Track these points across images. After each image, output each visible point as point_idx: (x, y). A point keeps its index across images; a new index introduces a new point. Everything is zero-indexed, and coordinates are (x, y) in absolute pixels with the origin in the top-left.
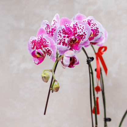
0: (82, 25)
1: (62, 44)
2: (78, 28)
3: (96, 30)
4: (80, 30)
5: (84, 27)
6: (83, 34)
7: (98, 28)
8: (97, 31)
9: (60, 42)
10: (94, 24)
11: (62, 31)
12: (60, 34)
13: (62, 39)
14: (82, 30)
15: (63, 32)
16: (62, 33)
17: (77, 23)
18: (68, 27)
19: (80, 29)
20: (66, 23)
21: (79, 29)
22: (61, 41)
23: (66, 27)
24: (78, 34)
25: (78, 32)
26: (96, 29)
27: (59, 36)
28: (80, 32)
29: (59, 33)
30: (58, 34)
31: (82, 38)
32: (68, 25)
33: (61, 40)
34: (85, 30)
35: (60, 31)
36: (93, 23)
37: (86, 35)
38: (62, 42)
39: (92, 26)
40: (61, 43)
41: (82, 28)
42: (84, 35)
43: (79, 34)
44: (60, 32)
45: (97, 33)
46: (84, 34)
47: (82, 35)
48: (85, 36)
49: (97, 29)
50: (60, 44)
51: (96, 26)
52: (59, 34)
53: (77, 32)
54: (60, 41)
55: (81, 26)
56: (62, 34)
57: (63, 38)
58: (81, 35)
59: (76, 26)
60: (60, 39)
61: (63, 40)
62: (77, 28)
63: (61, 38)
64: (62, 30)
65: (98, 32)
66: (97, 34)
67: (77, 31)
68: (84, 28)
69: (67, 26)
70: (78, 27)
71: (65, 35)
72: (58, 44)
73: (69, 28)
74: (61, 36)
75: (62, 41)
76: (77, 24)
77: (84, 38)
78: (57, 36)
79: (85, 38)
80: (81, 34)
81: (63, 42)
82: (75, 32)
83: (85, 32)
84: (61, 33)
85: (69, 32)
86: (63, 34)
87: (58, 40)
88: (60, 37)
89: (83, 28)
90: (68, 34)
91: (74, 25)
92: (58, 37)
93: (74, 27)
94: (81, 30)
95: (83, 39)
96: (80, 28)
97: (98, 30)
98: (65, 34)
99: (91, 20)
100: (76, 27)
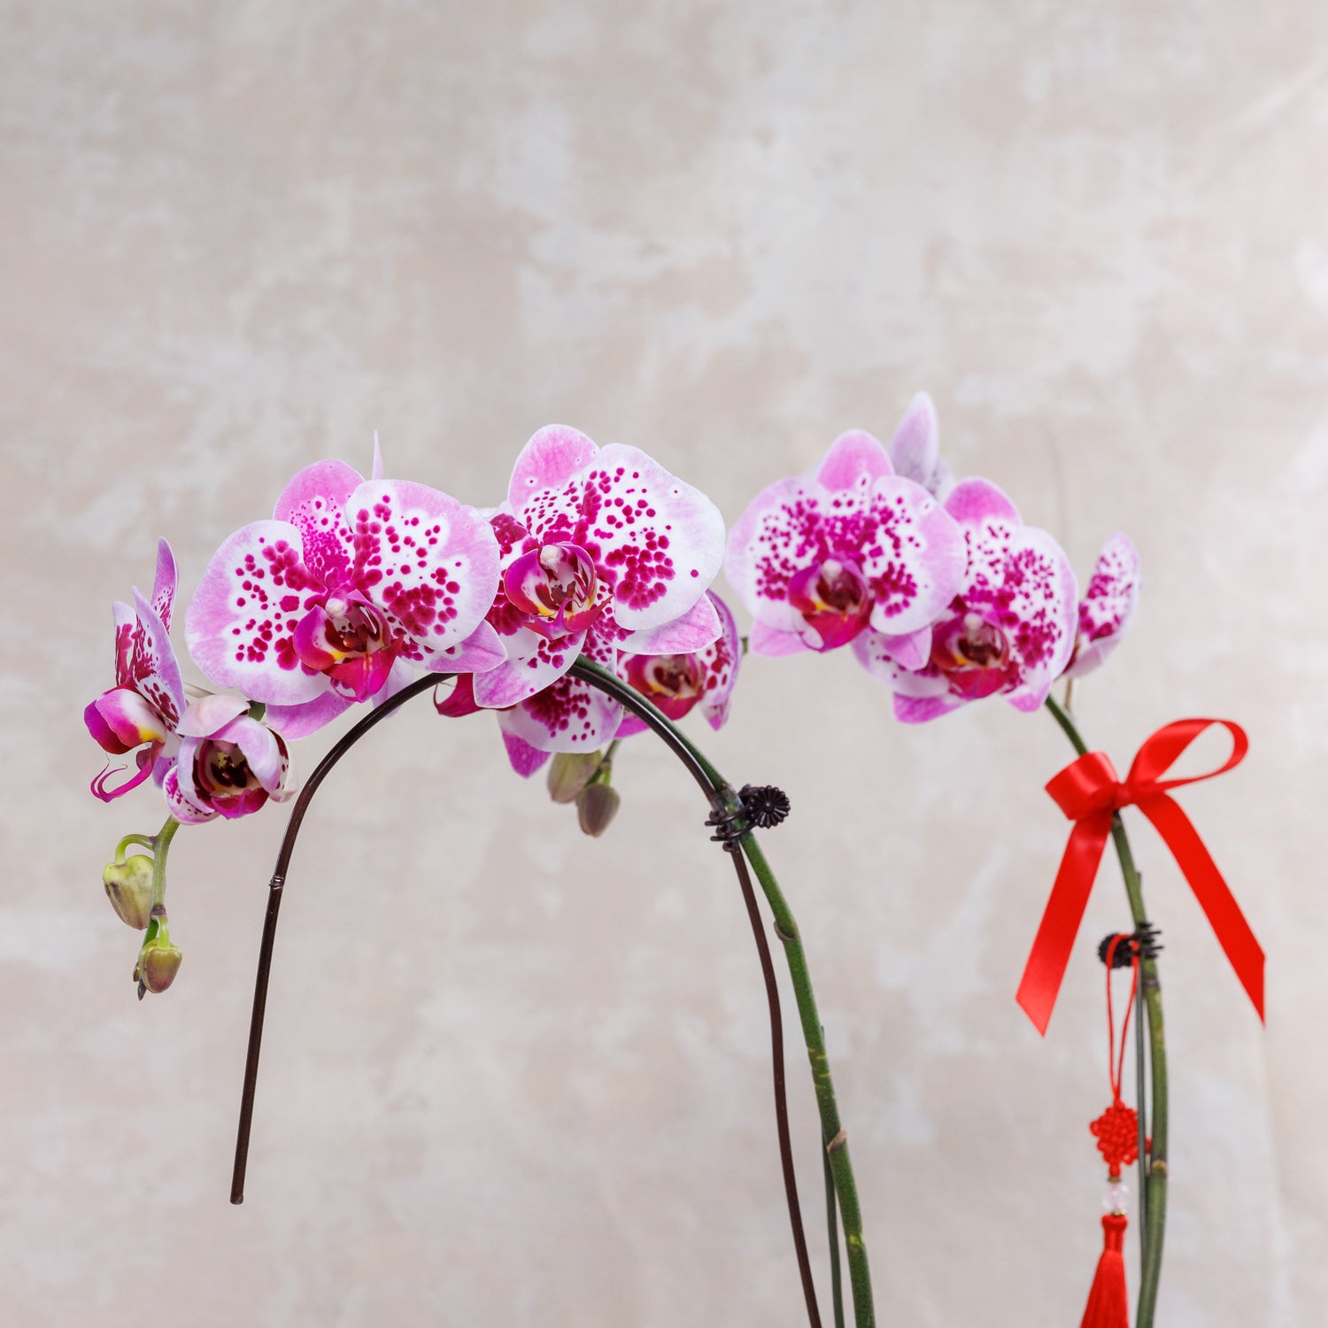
0: (421, 518)
1: (272, 655)
2: (393, 539)
3: (645, 556)
4: (408, 556)
5: (437, 529)
6: (433, 585)
7: (664, 542)
8: (653, 564)
9: (257, 641)
10: (627, 511)
11: (264, 564)
12: (255, 581)
13: (275, 622)
14: (421, 553)
15: (275, 570)
16: (269, 577)
17: (386, 499)
18: (326, 529)
19: (405, 549)
20: (319, 505)
21: (396, 549)
22: (268, 636)
23: (311, 534)
24: (387, 582)
25: (390, 572)
26: (641, 543)
27: (246, 595)
28: (406, 570)
29: (248, 576)
30: (242, 579)
31: (427, 615)
32: (332, 519)
33: (268, 624)
34: (447, 553)
35: (250, 559)
36: (619, 502)
37: (453, 587)
38: (271, 644)
39: (611, 520)
40: (264, 647)
41: (422, 542)
42: (440, 593)
43: (398, 585)
44: (251, 567)
45: (655, 580)
46: (441, 581)
47: (426, 593)
48: (448, 601)
49: (651, 545)
50: (260, 658)
51: (642, 522)
52: (247, 586)
53: (382, 568)
54: (255, 633)
55: (415, 522)
56: (267, 583)
57: (278, 609)
58: (416, 590)
59: (380, 521)
60: (260, 622)
61: (279, 628)
62: (383, 537)
63: (269, 615)
64: (269, 553)
65: (667, 572)
66: (651, 585)
67: (377, 561)
68: (442, 537)
69: (325, 522)
70: (390, 531)
71: (292, 592)
72: (240, 657)
73: (329, 540)
74: (264, 598)
75: (276, 636)
76: (383, 512)
77: (443, 616)
78: (233, 600)
79: (452, 613)
80: (410, 583)
81: (281, 645)
82: (367, 568)
83: (448, 565)
84: (260, 574)
85: (327, 567)
86: (278, 581)
87: (241, 625)
88: (257, 603)
89: (433, 541)
90: (314, 586)
91: (363, 516)
92: (241, 602)
93: (363, 529)
94: (413, 551)
95: (437, 621)
96: (408, 541)
97: (659, 556)
98: (291, 584)
99: (612, 474)
100: (376, 529)
